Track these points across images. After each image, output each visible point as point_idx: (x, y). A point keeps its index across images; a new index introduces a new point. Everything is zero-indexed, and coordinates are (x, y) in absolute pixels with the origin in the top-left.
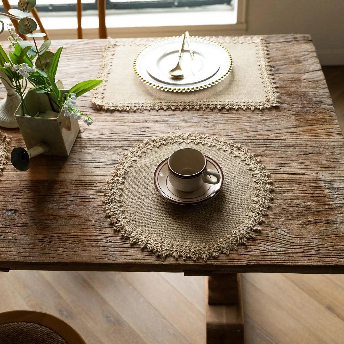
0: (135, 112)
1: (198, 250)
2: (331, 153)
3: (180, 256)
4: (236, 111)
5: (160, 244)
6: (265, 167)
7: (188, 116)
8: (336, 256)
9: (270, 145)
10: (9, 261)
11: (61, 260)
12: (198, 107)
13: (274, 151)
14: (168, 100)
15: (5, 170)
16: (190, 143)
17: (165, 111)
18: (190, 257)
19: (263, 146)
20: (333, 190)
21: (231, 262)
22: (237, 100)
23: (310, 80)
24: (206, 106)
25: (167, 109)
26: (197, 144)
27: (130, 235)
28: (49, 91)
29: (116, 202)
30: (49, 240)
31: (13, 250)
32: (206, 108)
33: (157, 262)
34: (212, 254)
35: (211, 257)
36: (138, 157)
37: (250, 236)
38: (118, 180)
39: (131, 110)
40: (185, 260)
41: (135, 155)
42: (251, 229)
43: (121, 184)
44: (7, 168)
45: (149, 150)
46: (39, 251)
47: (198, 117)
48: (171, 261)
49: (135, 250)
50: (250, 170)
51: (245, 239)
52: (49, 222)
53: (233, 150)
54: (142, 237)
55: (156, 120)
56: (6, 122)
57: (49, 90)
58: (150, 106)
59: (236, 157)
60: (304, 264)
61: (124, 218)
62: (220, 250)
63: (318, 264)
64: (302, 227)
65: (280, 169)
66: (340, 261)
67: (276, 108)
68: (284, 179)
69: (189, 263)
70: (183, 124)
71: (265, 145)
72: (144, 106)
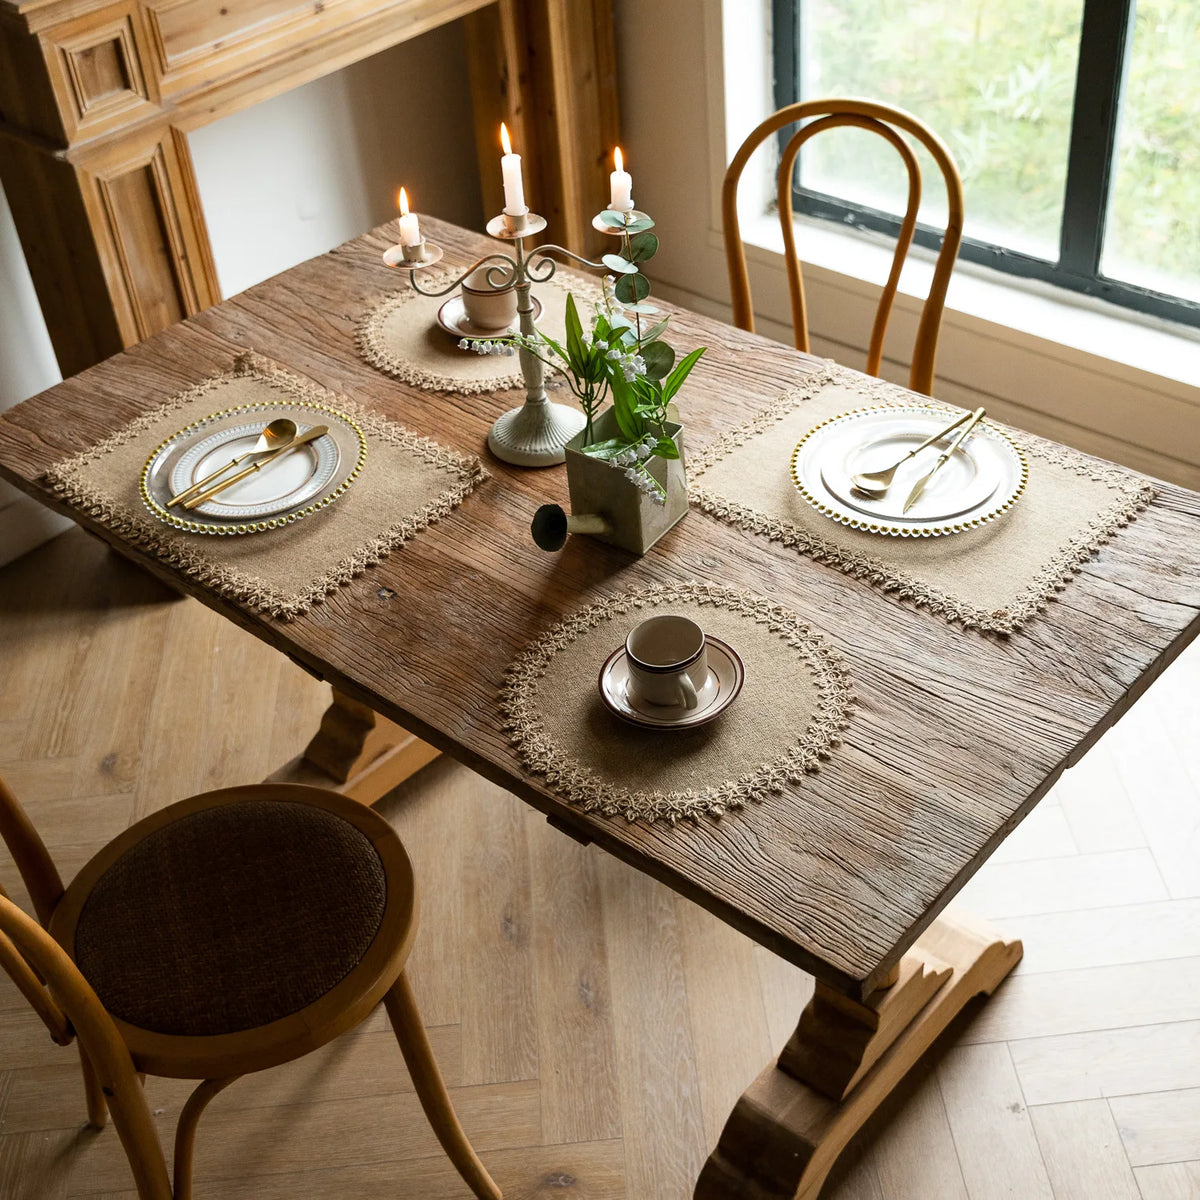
0: (730, 524)
1: (591, 790)
2: (1005, 767)
3: (555, 783)
4: (918, 607)
5: (543, 750)
6: (848, 727)
7: (814, 576)
8: (799, 924)
9: (905, 697)
10: (324, 661)
11: (391, 698)
12: (848, 566)
13: (900, 710)
14: (808, 529)
15: (435, 526)
16: (763, 622)
17: (786, 546)
18: (569, 793)
19: (890, 692)
20: (925, 826)
21: (622, 836)
22: (937, 588)
23: (1143, 617)
24: (867, 572)
25: (791, 545)
26: (771, 631)
27: (514, 714)
28: (653, 419)
29: (542, 655)
30: (400, 660)
31: (344, 649)
32: (865, 577)
33: (517, 774)
34: (605, 806)
35: (599, 810)
36: (650, 604)
37: (693, 816)
38: (579, 623)
39: (726, 519)
40: (557, 794)
41: (649, 597)
42: (706, 807)
43: (579, 632)
44: (441, 524)
45: (680, 602)
46: (374, 668)
47: (833, 585)
48: (536, 784)
49: (503, 739)
50: (814, 718)
51: (679, 816)
52: (424, 635)
53: (825, 670)
54: (528, 727)
55: (750, 554)
56: (500, 446)
57: (655, 416)
58: (766, 526)
59: (816, 684)
60: (733, 904)
61: (530, 685)
62: (622, 808)
63: (756, 917)
64: (796, 851)
65: (873, 744)
66: (797, 934)
67: (1003, 638)
68: (859, 762)
69: (560, 800)
70: (791, 583)
71: (894, 692)
72: (755, 521)
